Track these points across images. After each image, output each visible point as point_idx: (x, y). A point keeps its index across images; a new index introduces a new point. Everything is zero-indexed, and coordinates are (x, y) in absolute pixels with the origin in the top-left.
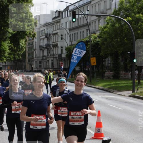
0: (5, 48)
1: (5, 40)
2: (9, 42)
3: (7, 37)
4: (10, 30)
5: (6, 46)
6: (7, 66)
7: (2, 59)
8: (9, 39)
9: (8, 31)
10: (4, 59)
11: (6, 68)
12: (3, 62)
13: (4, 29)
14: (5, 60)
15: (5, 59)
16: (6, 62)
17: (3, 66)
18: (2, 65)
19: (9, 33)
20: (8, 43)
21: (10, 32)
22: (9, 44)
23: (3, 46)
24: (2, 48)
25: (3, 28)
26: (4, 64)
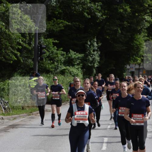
0: (140, 43)
1: (140, 32)
2: (146, 34)
3: (143, 28)
4: (148, 17)
5: (142, 41)
6: (142, 70)
7: (135, 59)
8: (146, 31)
9: (145, 19)
10: (137, 60)
11: (141, 73)
12: (135, 64)
13: (138, 16)
14: (139, 61)
15: (139, 59)
16: (141, 63)
17: (136, 69)
18: (134, 68)
19: (146, 21)
20: (144, 37)
21: (148, 20)
22: (146, 38)
23: (136, 40)
24: (135, 43)
25: (137, 14)
26: (137, 67)
